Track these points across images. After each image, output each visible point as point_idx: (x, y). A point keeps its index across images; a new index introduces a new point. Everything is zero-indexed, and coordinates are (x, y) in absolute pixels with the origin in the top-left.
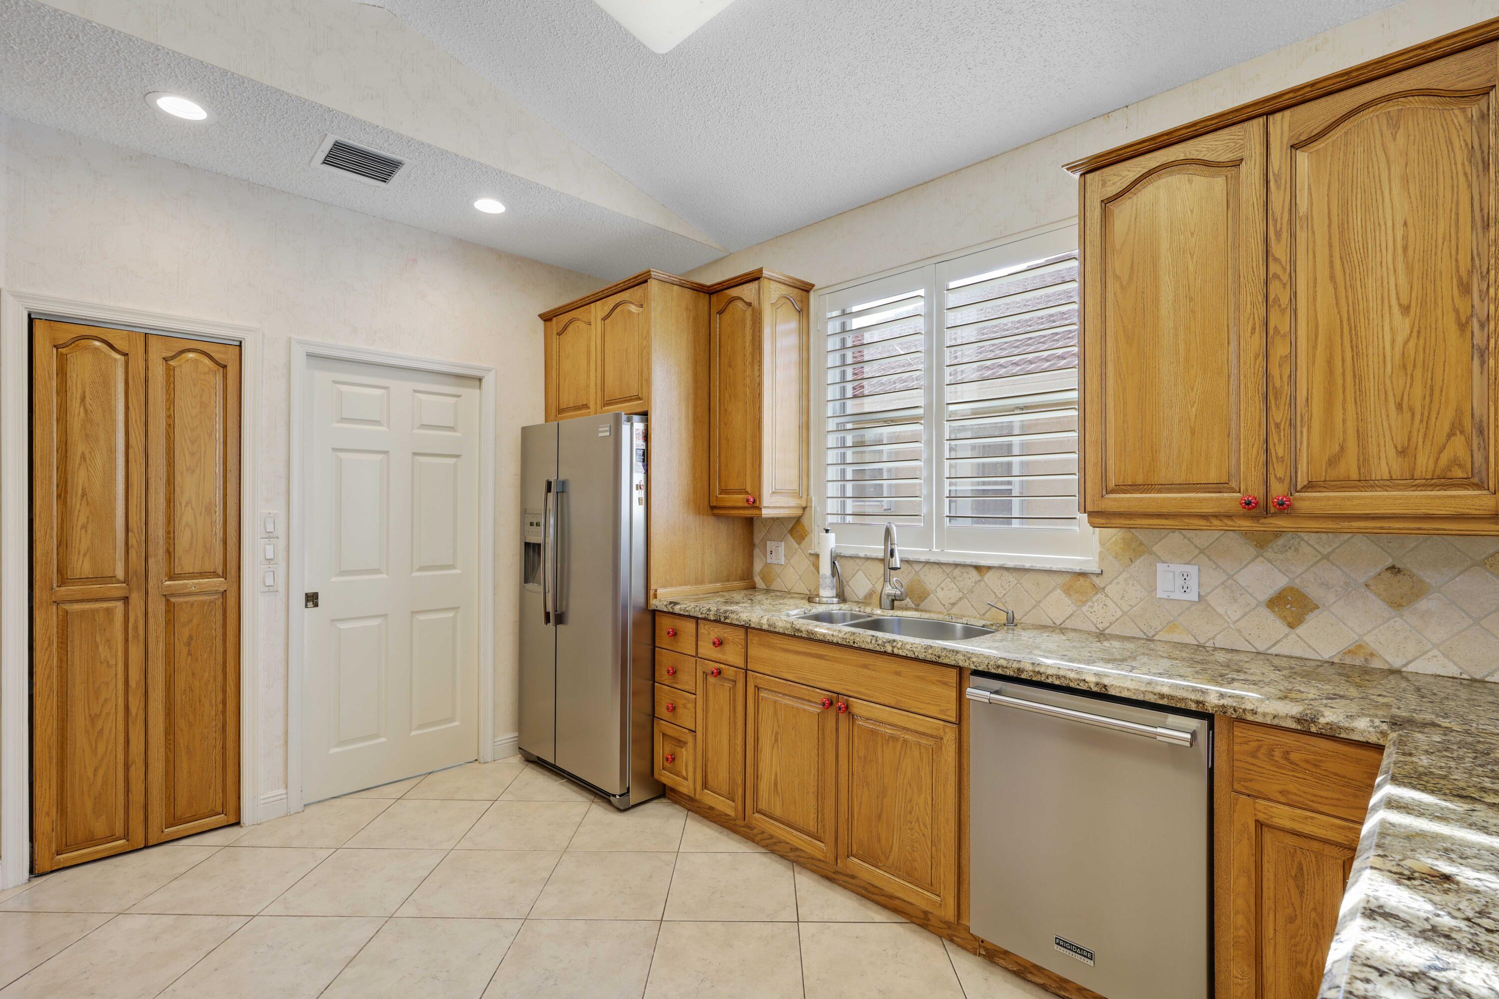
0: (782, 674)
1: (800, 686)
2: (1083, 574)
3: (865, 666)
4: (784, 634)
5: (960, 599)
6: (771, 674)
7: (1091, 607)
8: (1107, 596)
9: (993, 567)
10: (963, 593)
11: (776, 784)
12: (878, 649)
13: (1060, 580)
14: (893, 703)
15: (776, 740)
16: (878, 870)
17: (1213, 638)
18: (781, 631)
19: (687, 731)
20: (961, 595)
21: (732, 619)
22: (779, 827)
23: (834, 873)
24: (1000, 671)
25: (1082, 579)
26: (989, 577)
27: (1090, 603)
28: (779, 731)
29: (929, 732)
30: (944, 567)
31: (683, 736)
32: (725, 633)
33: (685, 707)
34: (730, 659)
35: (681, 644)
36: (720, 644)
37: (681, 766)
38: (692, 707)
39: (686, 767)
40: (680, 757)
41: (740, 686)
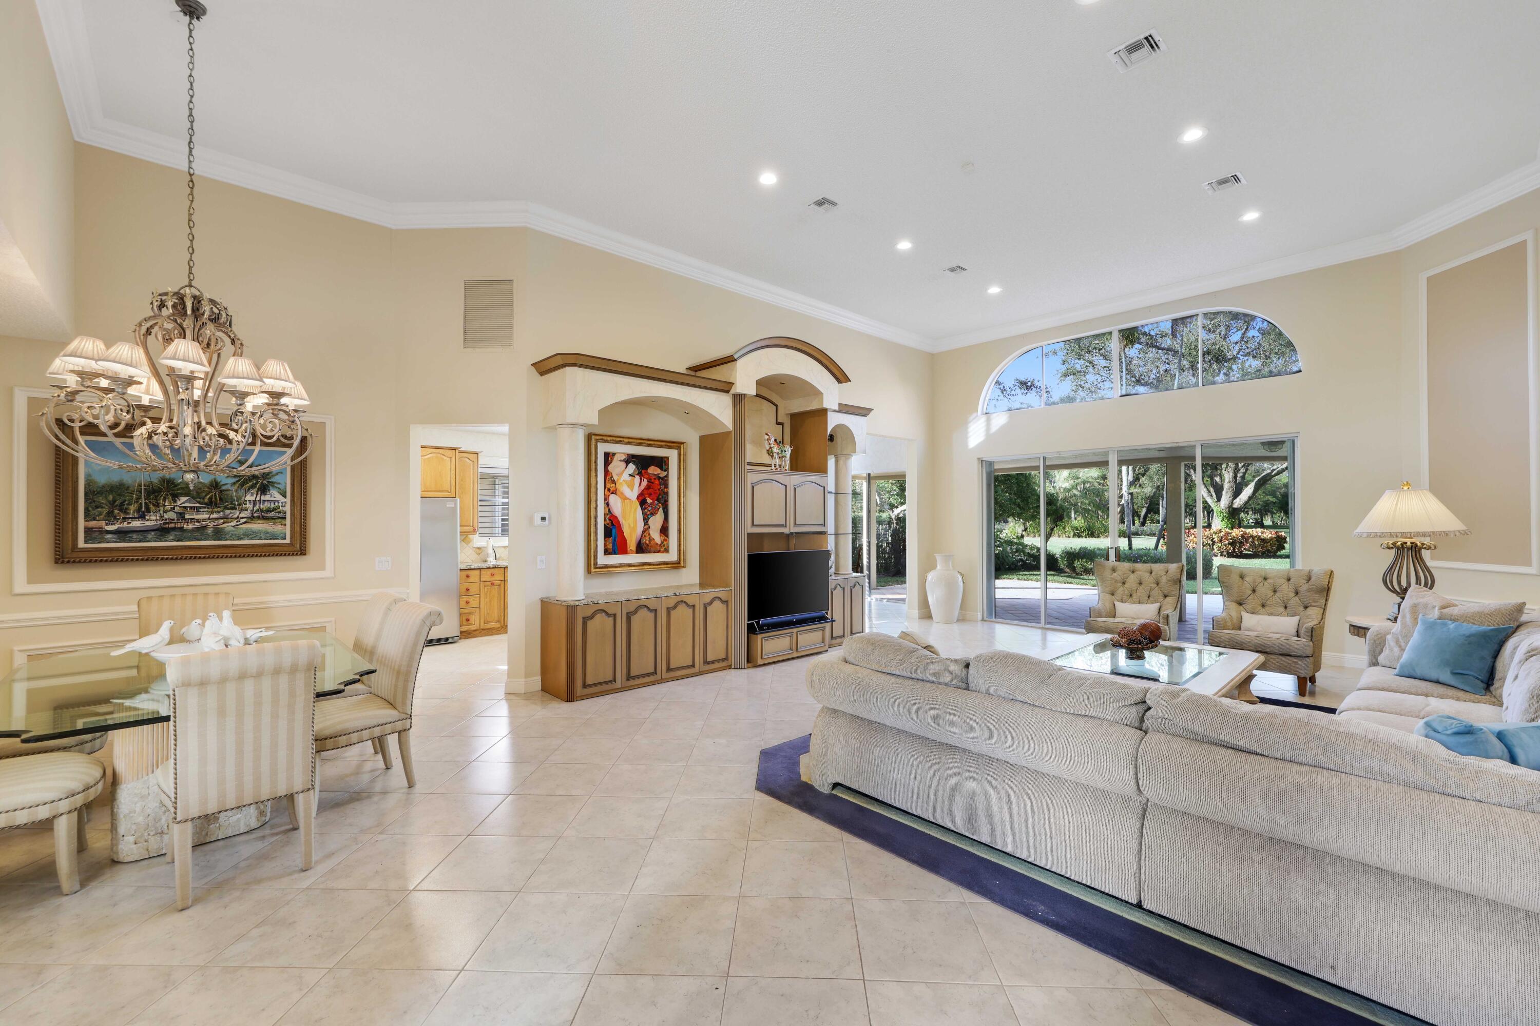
19: (475, 608)
31: (473, 610)
32: (495, 571)
33: (474, 600)
34: (497, 579)
35: (471, 579)
36: (493, 575)
37: (472, 621)
38: (478, 599)
39: (475, 621)
40: (472, 618)
41: (502, 585)
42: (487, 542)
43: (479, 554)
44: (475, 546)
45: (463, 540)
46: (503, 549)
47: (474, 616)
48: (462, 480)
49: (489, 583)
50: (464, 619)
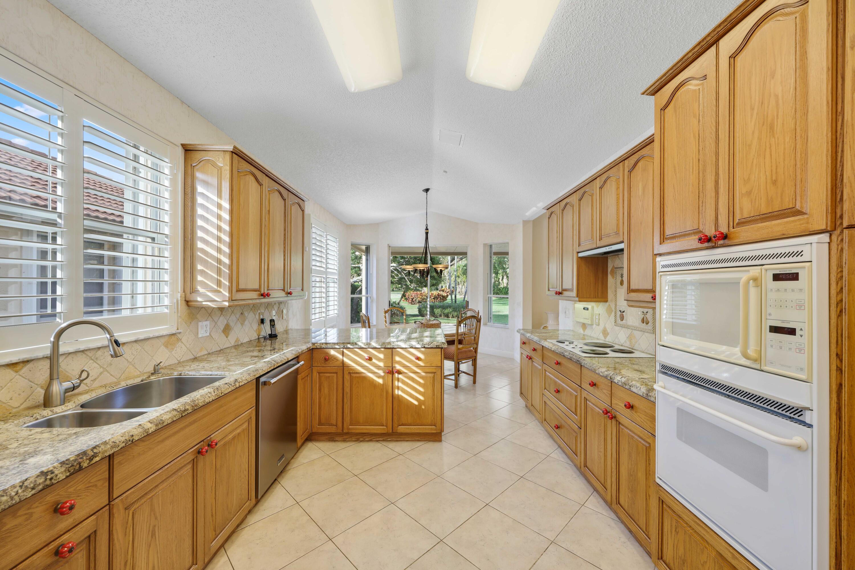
1: (175, 461)
2: (173, 334)
3: (222, 407)
5: (101, 373)
7: (176, 350)
8: (182, 342)
9: (127, 343)
10: (103, 368)
13: (163, 340)
14: (233, 417)
16: (225, 529)
17: (212, 349)
20: (102, 370)
24: (270, 369)
25: (173, 337)
27: (175, 349)
28: (157, 523)
29: (244, 421)
30: (88, 353)
32: (71, 488)
34: (81, 514)
41: (103, 531)
49: (43, 557)
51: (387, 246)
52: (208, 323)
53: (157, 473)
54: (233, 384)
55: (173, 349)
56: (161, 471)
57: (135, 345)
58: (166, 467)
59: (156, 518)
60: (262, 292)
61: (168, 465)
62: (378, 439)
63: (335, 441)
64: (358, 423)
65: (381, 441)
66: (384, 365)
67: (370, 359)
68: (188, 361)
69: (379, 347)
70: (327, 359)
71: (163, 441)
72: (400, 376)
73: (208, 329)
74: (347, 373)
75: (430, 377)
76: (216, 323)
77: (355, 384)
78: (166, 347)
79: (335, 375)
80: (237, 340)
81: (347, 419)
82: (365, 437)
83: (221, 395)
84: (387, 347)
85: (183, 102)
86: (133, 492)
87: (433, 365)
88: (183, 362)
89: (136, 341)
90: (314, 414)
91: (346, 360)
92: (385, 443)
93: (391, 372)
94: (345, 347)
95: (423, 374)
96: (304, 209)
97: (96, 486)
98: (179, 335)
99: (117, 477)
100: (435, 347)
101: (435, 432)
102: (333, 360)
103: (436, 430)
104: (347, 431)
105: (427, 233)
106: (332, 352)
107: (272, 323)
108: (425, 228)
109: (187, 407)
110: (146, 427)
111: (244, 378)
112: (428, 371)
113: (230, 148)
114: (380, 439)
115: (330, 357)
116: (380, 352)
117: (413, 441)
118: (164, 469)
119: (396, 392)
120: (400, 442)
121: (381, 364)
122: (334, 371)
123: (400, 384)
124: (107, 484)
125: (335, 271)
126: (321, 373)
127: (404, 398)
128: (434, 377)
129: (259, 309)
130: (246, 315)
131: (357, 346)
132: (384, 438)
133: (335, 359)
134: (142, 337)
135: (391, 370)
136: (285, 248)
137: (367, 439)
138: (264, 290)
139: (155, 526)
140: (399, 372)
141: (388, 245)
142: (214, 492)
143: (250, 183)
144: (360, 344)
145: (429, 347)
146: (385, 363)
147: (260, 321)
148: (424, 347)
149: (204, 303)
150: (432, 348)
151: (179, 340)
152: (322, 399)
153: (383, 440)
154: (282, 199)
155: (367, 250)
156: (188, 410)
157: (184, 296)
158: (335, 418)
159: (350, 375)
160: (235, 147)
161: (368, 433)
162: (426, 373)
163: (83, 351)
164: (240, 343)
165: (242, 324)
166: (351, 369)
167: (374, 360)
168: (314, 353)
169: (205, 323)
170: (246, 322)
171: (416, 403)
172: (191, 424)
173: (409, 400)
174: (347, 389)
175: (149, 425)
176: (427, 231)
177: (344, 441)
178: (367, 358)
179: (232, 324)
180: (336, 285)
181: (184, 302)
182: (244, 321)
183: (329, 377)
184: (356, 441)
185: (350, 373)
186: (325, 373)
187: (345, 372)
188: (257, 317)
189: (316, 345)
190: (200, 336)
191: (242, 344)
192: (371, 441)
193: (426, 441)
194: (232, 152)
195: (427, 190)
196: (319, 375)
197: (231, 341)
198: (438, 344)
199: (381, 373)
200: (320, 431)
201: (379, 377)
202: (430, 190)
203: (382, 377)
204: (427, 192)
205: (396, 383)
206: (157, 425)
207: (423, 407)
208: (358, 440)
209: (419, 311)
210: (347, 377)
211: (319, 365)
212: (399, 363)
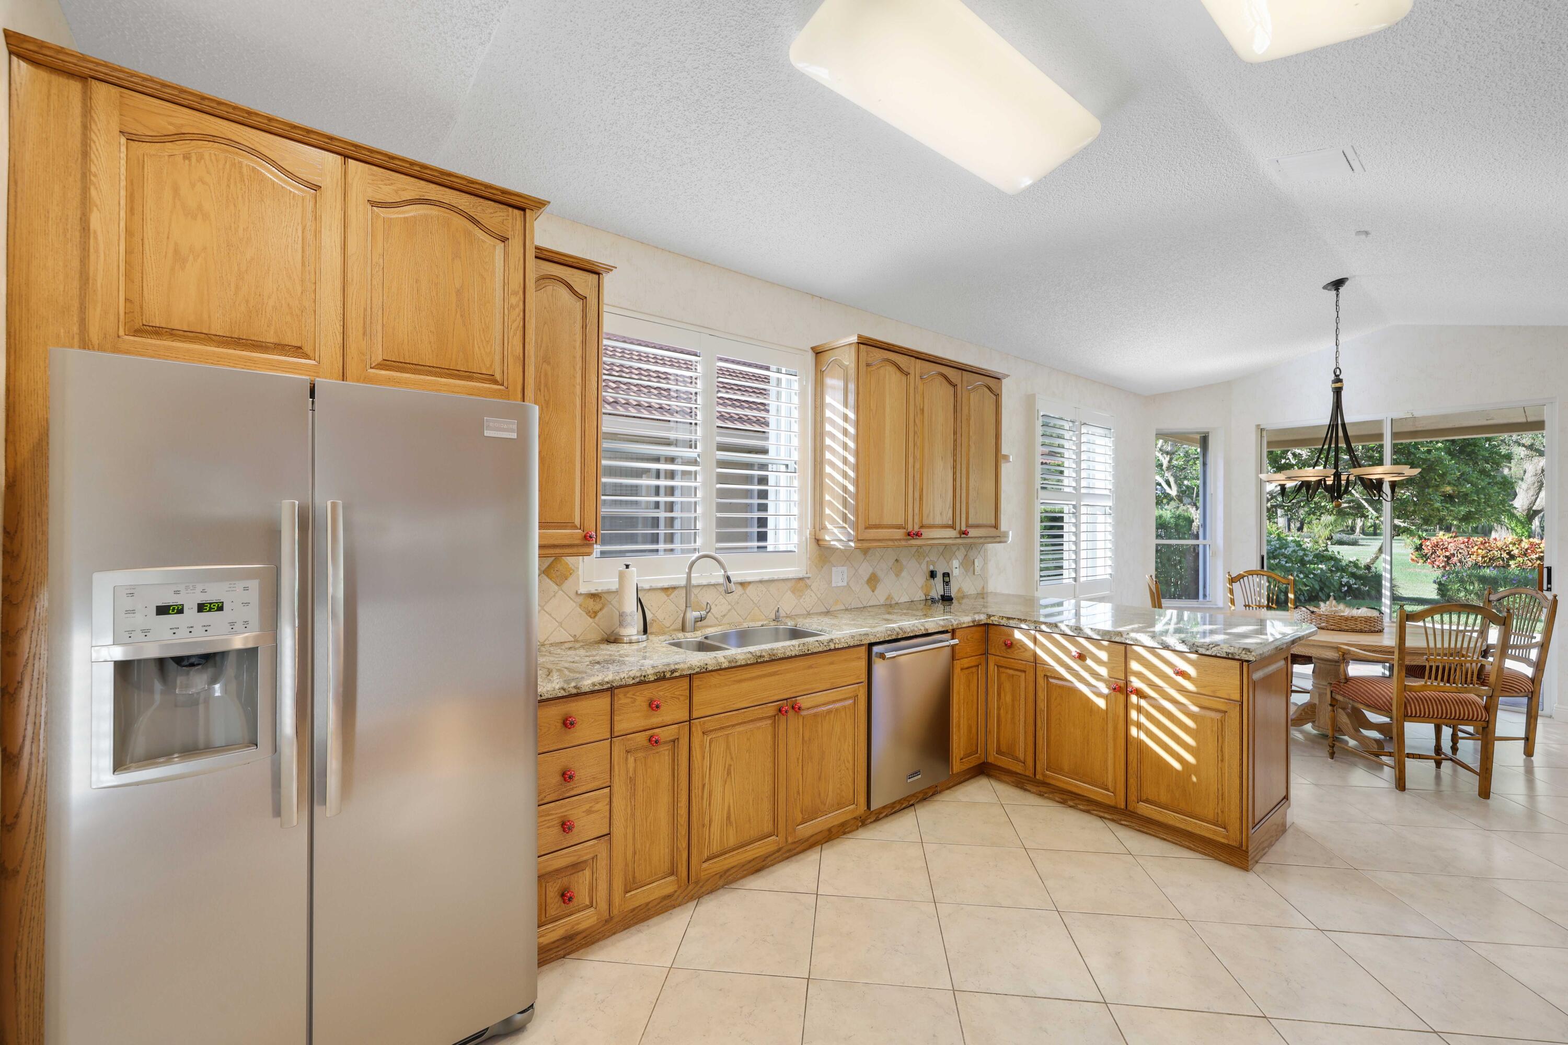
0: (734, 706)
1: (753, 708)
2: (801, 579)
3: (810, 667)
4: (747, 665)
5: (729, 610)
6: (720, 711)
8: (811, 589)
9: (754, 582)
11: (728, 818)
12: (825, 649)
13: (789, 584)
14: (828, 686)
15: (729, 773)
16: (817, 820)
17: (851, 604)
18: (743, 663)
19: (595, 841)
20: (730, 607)
21: (683, 670)
22: (733, 856)
23: (764, 861)
24: (890, 638)
25: (801, 582)
26: (750, 590)
27: (804, 597)
28: (732, 763)
29: (847, 696)
31: (583, 852)
32: (660, 692)
33: (589, 812)
34: (668, 719)
35: (582, 733)
36: (654, 706)
37: (582, 895)
38: (603, 806)
39: (592, 889)
40: (581, 885)
41: (684, 742)
42: (621, 576)
43: (596, 613)
44: (583, 589)
45: (546, 572)
46: (662, 596)
47: (587, 872)
48: (546, 360)
49: (642, 738)
50: (553, 891)
51: (1254, 429)
52: (845, 569)
53: (734, 713)
54: (825, 644)
55: (801, 596)
56: (737, 712)
57: (760, 585)
58: (743, 711)
59: (732, 758)
60: (910, 529)
61: (745, 710)
62: (1102, 814)
63: (1026, 790)
64: (1060, 771)
65: (1109, 819)
66: (1109, 673)
67: (1081, 657)
68: (817, 614)
69: (1099, 638)
70: (1010, 645)
71: (740, 681)
72: (1143, 703)
73: (845, 576)
74: (1042, 676)
75: (1212, 720)
76: (856, 570)
77: (1056, 699)
78: (793, 592)
79: (1023, 675)
80: (889, 597)
81: (1042, 757)
82: (1077, 802)
83: (806, 652)
84: (1113, 640)
85: (813, 296)
86: (710, 721)
87: (1218, 695)
88: (812, 614)
89: (761, 582)
90: (990, 732)
91: (1039, 652)
92: (1112, 826)
93: (1122, 689)
94: (1038, 628)
95: (1195, 709)
96: (998, 392)
97: (679, 699)
98: (807, 581)
99: (696, 699)
100: (1224, 655)
101: (1223, 840)
102: (1019, 649)
103: (1226, 837)
104: (1041, 778)
105: (1338, 392)
106: (1018, 635)
107: (947, 579)
108: (1333, 377)
109: (764, 654)
110: (719, 661)
111: (843, 640)
112: (1207, 704)
113: (854, 339)
114: (1106, 815)
115: (1014, 643)
116: (1101, 648)
117: (1176, 844)
118: (740, 711)
119: (1134, 731)
120: (1148, 836)
121: (1103, 671)
122: (1022, 668)
123: (1143, 719)
124: (688, 701)
125: (1107, 492)
126: (1002, 667)
127: (1151, 749)
128: (1222, 722)
129: (927, 555)
130: (904, 563)
131: (1057, 630)
132: (1115, 817)
133: (1024, 647)
134: (766, 578)
135: (1122, 685)
136: (955, 461)
137: (1081, 807)
138: (913, 527)
139: (730, 765)
140: (1140, 694)
141: (1258, 426)
142: (800, 764)
143: (887, 377)
144: (1063, 627)
145: (1208, 653)
146: (1111, 670)
147: (928, 575)
148: (1197, 652)
149: (832, 543)
150: (1216, 656)
151: (808, 587)
152: (1002, 711)
153: (1113, 820)
154: (949, 386)
155: (1204, 441)
156: (764, 657)
157: (813, 533)
158: (1022, 749)
159: (1048, 680)
160: (859, 337)
161: (1083, 796)
162: (1201, 707)
163: (714, 585)
164: (893, 602)
165: (897, 575)
166: (1049, 670)
167: (1089, 662)
168: (990, 631)
169: (840, 569)
170: (904, 574)
171: (1177, 765)
172: (771, 675)
173: (1162, 757)
174: (1042, 705)
175: (723, 660)
176: (1338, 385)
177: (1041, 795)
178: (1074, 654)
179: (880, 574)
180: (1109, 520)
181: (813, 540)
182: (901, 571)
183: (1013, 675)
184: (1061, 803)
185: (1046, 677)
186: (1006, 668)
187: (1038, 673)
188: (924, 566)
189: (992, 618)
190: (834, 585)
191: (897, 603)
192: (1088, 812)
193: (1208, 855)
194: (859, 343)
195: (1338, 284)
196: (998, 670)
197: (880, 596)
198: (1232, 650)
199: (1105, 691)
200: (999, 764)
201: (1099, 695)
202: (1347, 283)
203: (1106, 697)
204: (1337, 289)
205: (1134, 714)
206: (729, 662)
207: (1194, 779)
208: (1063, 802)
209: (1439, 589)
210: (1041, 682)
211: (998, 653)
212: (1139, 675)
